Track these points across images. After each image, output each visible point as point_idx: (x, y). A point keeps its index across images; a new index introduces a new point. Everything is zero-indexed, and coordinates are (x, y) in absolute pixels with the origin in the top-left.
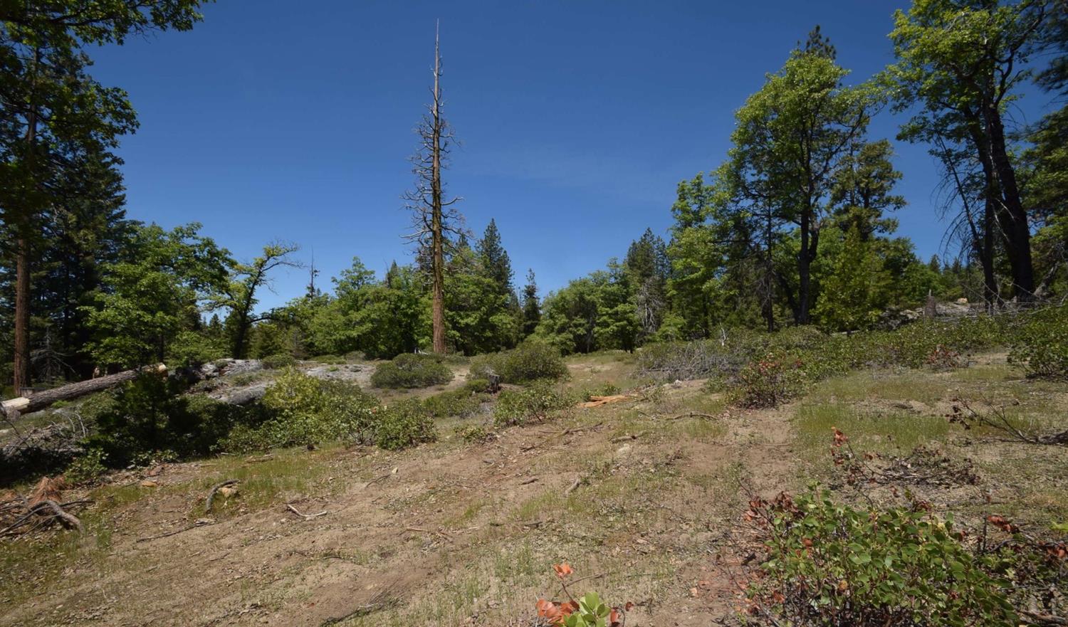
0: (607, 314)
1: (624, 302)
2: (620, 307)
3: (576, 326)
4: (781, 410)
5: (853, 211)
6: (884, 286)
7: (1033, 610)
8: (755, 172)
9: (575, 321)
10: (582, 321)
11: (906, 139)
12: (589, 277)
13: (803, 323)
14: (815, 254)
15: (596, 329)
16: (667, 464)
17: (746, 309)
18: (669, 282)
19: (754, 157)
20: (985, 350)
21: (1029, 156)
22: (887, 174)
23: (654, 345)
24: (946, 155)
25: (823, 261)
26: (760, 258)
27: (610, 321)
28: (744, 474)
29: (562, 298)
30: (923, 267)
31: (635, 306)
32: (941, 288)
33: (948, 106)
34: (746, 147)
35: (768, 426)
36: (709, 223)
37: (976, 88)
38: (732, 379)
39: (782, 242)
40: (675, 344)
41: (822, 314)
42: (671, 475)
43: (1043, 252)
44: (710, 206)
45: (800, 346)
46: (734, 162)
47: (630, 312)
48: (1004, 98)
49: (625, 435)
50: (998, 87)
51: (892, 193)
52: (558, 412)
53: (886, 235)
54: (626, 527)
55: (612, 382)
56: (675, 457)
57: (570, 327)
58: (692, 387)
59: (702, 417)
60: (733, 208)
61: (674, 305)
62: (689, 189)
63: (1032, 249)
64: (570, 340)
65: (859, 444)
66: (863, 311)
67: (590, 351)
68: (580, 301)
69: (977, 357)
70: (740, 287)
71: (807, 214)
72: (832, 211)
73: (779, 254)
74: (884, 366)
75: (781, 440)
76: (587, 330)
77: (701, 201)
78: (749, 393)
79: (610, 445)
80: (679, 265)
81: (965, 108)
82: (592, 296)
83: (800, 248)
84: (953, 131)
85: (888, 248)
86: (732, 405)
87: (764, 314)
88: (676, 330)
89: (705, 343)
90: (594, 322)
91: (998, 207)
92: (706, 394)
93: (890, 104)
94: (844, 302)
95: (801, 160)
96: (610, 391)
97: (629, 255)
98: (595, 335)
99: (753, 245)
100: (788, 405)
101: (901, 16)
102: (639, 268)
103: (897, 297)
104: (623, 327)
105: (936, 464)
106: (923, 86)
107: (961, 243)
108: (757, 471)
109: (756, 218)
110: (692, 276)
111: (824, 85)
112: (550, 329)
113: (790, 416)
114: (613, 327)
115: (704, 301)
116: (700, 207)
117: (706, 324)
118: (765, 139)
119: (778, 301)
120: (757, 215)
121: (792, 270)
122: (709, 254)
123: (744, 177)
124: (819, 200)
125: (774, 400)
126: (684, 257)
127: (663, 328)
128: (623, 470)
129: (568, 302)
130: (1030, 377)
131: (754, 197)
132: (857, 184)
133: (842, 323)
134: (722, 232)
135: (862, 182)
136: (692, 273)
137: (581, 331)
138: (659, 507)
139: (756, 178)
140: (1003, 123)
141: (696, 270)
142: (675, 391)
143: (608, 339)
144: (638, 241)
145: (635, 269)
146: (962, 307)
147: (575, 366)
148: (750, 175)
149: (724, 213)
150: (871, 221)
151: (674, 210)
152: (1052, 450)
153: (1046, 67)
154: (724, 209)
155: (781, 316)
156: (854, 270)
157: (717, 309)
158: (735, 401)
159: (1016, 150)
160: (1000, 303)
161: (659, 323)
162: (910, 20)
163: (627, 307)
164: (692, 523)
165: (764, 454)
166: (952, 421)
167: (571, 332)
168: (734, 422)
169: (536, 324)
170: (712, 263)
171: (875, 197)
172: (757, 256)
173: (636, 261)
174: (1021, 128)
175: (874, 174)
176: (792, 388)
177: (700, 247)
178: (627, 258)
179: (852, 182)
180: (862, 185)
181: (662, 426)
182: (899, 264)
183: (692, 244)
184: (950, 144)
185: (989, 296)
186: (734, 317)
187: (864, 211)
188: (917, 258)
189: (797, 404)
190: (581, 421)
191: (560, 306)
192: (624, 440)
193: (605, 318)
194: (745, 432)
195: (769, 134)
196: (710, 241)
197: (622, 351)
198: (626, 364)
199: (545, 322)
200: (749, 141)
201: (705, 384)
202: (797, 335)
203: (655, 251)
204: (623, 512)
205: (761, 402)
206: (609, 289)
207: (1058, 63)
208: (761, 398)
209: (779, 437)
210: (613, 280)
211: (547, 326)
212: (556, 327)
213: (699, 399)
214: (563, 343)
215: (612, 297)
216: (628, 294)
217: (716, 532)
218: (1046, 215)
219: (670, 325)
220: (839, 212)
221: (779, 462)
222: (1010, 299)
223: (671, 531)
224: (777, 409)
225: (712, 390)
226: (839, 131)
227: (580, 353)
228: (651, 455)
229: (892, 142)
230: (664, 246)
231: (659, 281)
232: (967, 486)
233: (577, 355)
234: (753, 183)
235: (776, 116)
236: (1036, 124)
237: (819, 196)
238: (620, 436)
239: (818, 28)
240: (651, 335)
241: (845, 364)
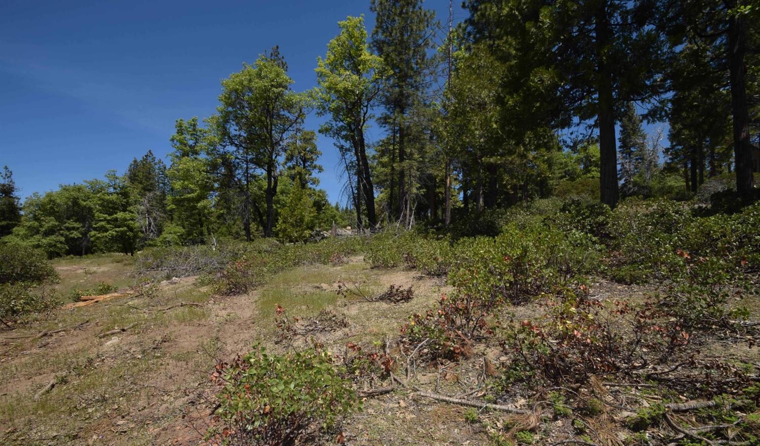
0: (105, 219)
1: (124, 211)
2: (120, 215)
3: (68, 229)
4: (251, 295)
5: (297, 169)
6: (313, 217)
7: (366, 390)
8: (237, 128)
9: (67, 225)
10: (76, 225)
11: (323, 133)
12: (85, 184)
13: (269, 236)
14: (276, 192)
15: (93, 233)
16: (154, 348)
17: (233, 225)
18: (169, 198)
19: (236, 117)
20: (356, 255)
21: (374, 158)
22: (313, 151)
23: (155, 249)
24: (341, 148)
25: (281, 197)
26: (242, 190)
27: (108, 226)
28: (219, 345)
29: (51, 201)
30: (332, 208)
31: (136, 215)
32: (340, 220)
33: (342, 121)
34: (230, 109)
35: (240, 307)
36: (203, 156)
37: (354, 116)
38: (219, 275)
39: (256, 181)
40: (173, 248)
41: (280, 230)
42: (158, 357)
43: (380, 206)
44: (203, 144)
45: (267, 251)
46: (221, 117)
47: (130, 220)
48: (365, 125)
49: (114, 329)
50: (362, 118)
51: (317, 163)
52: (35, 315)
53: (313, 187)
54: (106, 414)
55: (109, 282)
56: (162, 341)
57: (61, 229)
58: (186, 282)
59: (191, 306)
60: (222, 150)
61: (175, 217)
62: (186, 127)
63: (375, 204)
64: (61, 243)
65: (293, 313)
66: (302, 230)
67: (86, 254)
68: (74, 206)
69: (352, 258)
70: (229, 208)
71: (270, 166)
72: (286, 167)
73: (254, 189)
74: (312, 264)
75: (248, 315)
76: (81, 233)
77: (196, 139)
78: (229, 285)
79: (96, 341)
80: (178, 185)
81: (349, 124)
82: (88, 202)
83: (267, 187)
84: (344, 135)
85: (315, 195)
86: (217, 294)
87: (245, 229)
88: (176, 237)
89: (199, 248)
90: (90, 226)
91: (362, 181)
92: (198, 287)
93: (316, 110)
94: (292, 225)
95: (267, 128)
96: (106, 290)
97: (130, 170)
98: (92, 239)
99: (236, 179)
100: (255, 291)
101: (321, 61)
102: (141, 183)
103: (320, 223)
104: (123, 233)
105: (330, 319)
106: (331, 106)
107: (347, 196)
108: (229, 341)
109: (238, 160)
110: (189, 196)
111: (279, 85)
112: (34, 231)
113: (256, 298)
114: (112, 233)
115: (200, 215)
116: (195, 143)
117: (201, 233)
118: (243, 107)
119: (254, 220)
120: (239, 159)
121: (263, 201)
122: (203, 180)
123: (229, 129)
124: (278, 157)
125: (246, 288)
126: (182, 180)
127: (164, 235)
128: (109, 362)
129: (59, 205)
130: (372, 268)
131: (236, 145)
132: (300, 153)
133: (291, 237)
134: (214, 167)
135: (302, 152)
136: (189, 193)
137: (75, 234)
138: (143, 387)
139: (238, 133)
140: (364, 138)
141: (193, 191)
142: (171, 286)
143: (107, 242)
144: (139, 159)
145: (136, 184)
146: (348, 231)
147: (65, 268)
148: (233, 129)
149: (214, 152)
150: (307, 177)
151: (173, 140)
152: (377, 304)
153: (380, 116)
154: (214, 149)
155: (257, 231)
156: (297, 205)
157: (211, 223)
158: (219, 292)
159: (370, 152)
160: (363, 230)
161: (160, 231)
162: (325, 65)
163: (128, 215)
164: (172, 394)
165: (236, 327)
166: (338, 294)
167: (62, 235)
168: (216, 306)
169: (15, 225)
170: (206, 188)
171: (309, 163)
172: (239, 188)
173: (138, 176)
174: (371, 143)
175: (308, 149)
176: (259, 279)
177: (196, 174)
178: (128, 173)
179: (297, 151)
180: (302, 154)
181: (154, 316)
182: (320, 205)
183: (188, 171)
184: (343, 142)
185: (359, 227)
186: (225, 229)
187: (303, 170)
188: (329, 202)
189: (260, 290)
190: (64, 321)
191: (48, 208)
192: (113, 334)
193: (103, 223)
194: (224, 313)
195: (246, 105)
196: (203, 171)
197: (122, 254)
198: (125, 265)
199: (28, 224)
200: (232, 105)
201: (196, 279)
202: (265, 244)
203: (157, 171)
204: (104, 400)
205: (238, 291)
206: (107, 197)
207: (384, 115)
208: (236, 288)
209: (247, 314)
210: (112, 190)
211: (30, 228)
212: (43, 229)
213: (191, 291)
214: (50, 245)
215: (110, 205)
216: (128, 204)
217: (191, 396)
218: (381, 188)
219: (170, 233)
220: (289, 168)
221: (245, 331)
222: (367, 229)
223: (152, 405)
224: (248, 294)
225: (203, 283)
226: (289, 117)
227: (72, 256)
228: (140, 344)
229: (317, 133)
230: (165, 168)
231: (160, 196)
232: (343, 329)
233: (68, 257)
234: (236, 135)
235: (250, 94)
236: (376, 142)
237: (277, 155)
238: (109, 330)
239: (277, 47)
240: (152, 240)
241: (291, 263)
